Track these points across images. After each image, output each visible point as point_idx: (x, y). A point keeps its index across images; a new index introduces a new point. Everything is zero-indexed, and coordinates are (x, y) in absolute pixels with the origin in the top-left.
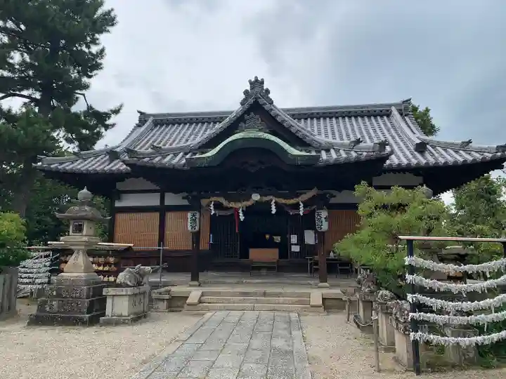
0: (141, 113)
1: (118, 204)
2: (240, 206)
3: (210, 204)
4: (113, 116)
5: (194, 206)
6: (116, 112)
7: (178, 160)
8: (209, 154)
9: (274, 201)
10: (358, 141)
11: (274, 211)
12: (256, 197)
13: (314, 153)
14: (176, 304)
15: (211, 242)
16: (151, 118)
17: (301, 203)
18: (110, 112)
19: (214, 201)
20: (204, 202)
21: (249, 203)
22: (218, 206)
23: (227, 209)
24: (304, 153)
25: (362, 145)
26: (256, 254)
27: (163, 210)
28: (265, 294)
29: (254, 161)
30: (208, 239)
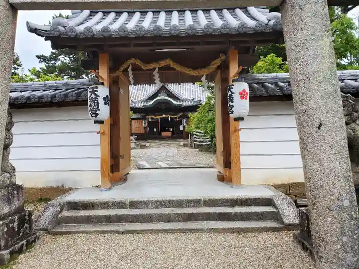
2: (158, 117)
3: (150, 118)
5: (144, 118)
7: (140, 105)
8: (150, 104)
10: (194, 99)
11: (170, 119)
12: (164, 116)
13: (181, 103)
14: (143, 147)
17: (178, 117)
20: (147, 117)
21: (162, 117)
22: (152, 118)
23: (155, 119)
24: (179, 103)
25: (195, 100)
26: (164, 134)
29: (163, 105)
30: (148, 129)
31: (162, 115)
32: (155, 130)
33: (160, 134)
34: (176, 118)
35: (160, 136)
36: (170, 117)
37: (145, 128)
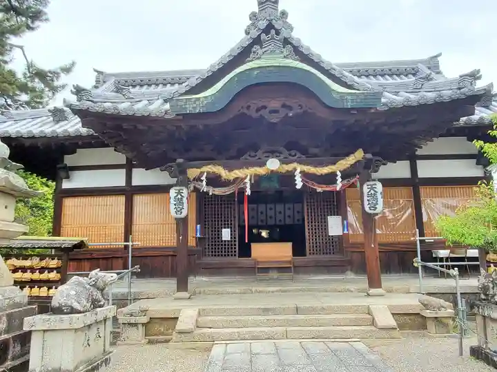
0: (100, 73)
1: (66, 185)
3: (201, 176)
4: (62, 75)
6: (67, 70)
9: (298, 171)
11: (299, 185)
12: (273, 164)
15: (198, 235)
16: (113, 80)
17: (339, 173)
18: (59, 71)
19: (208, 173)
21: (261, 171)
23: (227, 183)
26: (261, 251)
27: (129, 192)
28: (297, 310)
29: (275, 104)
30: (194, 231)
31: (263, 164)
32: (226, 234)
33: (245, 251)
34: (331, 179)
35: (244, 261)
36: (304, 174)
37: (182, 223)
